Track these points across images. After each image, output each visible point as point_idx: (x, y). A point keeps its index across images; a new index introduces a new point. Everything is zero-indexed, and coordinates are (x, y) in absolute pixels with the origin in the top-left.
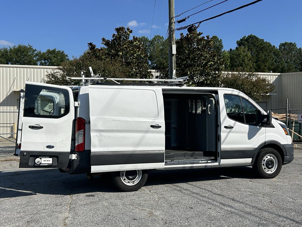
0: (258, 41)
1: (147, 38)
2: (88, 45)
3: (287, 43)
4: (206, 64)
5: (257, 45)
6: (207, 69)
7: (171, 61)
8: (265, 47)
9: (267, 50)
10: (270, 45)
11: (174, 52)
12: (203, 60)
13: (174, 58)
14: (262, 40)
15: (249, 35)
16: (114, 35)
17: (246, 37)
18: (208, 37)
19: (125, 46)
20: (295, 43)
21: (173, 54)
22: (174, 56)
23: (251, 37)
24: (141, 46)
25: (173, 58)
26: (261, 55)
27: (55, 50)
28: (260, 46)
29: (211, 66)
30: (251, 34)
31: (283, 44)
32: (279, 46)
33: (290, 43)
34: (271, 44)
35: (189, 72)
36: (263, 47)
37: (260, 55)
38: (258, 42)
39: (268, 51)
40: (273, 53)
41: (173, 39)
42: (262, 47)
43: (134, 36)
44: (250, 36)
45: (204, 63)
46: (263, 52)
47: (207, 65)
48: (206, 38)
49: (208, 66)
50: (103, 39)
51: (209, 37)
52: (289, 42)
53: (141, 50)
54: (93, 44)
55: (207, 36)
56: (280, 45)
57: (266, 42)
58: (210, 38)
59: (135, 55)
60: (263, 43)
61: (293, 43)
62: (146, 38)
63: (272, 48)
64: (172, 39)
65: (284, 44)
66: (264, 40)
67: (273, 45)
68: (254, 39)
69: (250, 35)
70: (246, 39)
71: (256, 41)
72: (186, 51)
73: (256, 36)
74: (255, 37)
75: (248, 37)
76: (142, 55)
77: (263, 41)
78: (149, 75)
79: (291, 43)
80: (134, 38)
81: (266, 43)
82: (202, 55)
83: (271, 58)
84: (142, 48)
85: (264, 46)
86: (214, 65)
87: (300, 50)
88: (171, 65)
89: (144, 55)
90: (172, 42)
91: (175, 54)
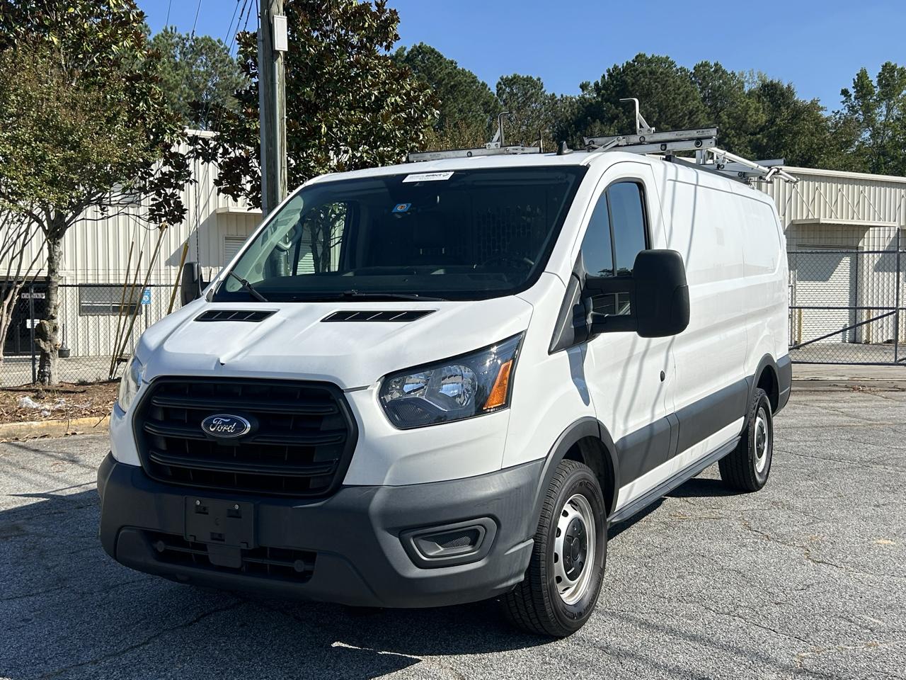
0: (441, 64)
3: (519, 77)
5: (440, 76)
7: (269, 77)
8: (460, 83)
9: (467, 95)
10: (474, 80)
11: (281, 42)
12: (371, 86)
13: (279, 68)
14: (452, 62)
15: (415, 46)
17: (405, 48)
19: (72, 10)
20: (539, 79)
21: (275, 48)
22: (279, 58)
23: (423, 52)
24: (131, 18)
25: (277, 64)
26: (450, 107)
28: (446, 81)
29: (396, 108)
30: (422, 43)
31: (507, 79)
32: (497, 87)
33: (525, 77)
34: (476, 77)
36: (455, 85)
37: (447, 108)
38: (441, 69)
39: (469, 98)
40: (483, 104)
42: (452, 83)
44: (420, 47)
45: (373, 98)
46: (455, 100)
48: (374, 9)
49: (387, 108)
52: (523, 74)
56: (500, 83)
57: (463, 70)
58: (388, 11)
59: (114, 47)
60: (455, 74)
61: (535, 79)
63: (479, 90)
65: (512, 80)
66: (456, 63)
67: (481, 82)
68: (429, 58)
69: (418, 45)
70: (408, 55)
71: (437, 64)
73: (436, 50)
74: (433, 51)
75: (412, 50)
76: (140, 52)
77: (455, 68)
79: (529, 80)
81: (463, 72)
83: (476, 118)
84: (135, 25)
85: (460, 81)
87: (553, 100)
88: (270, 90)
89: (146, 52)
90: (271, 5)
91: (282, 53)
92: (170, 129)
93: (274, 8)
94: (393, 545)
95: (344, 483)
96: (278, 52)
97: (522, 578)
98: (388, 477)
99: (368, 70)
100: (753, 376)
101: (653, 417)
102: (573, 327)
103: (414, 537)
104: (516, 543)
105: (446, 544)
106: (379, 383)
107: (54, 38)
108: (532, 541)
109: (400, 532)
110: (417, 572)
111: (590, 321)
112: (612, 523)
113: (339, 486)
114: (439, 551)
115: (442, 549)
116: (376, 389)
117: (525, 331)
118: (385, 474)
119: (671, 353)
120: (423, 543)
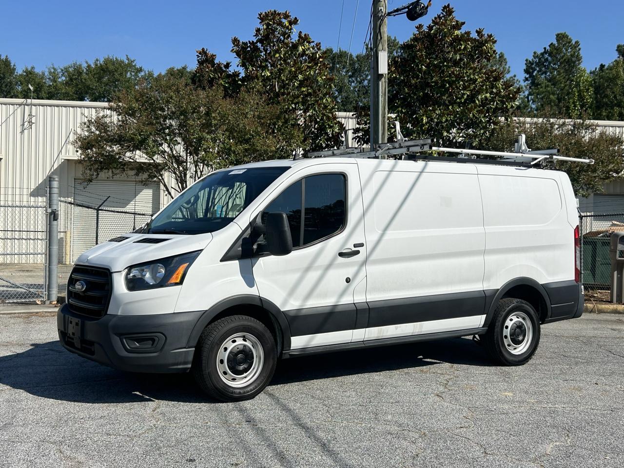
1: (395, 40)
2: (198, 54)
4: (472, 98)
6: (470, 110)
7: (376, 92)
11: (383, 69)
12: (465, 88)
13: (383, 85)
16: (258, 30)
18: (479, 32)
19: (277, 55)
21: (380, 73)
22: (383, 79)
24: (318, 56)
25: (380, 83)
27: (184, 68)
29: (484, 103)
35: (424, 118)
41: (381, 38)
43: (300, 32)
45: (465, 96)
47: (474, 102)
49: (477, 102)
50: (235, 41)
51: (483, 33)
53: (319, 65)
54: (210, 52)
55: (477, 32)
58: (486, 36)
59: (300, 76)
62: (393, 38)
64: (379, 38)
72: (421, 66)
76: (320, 77)
78: (330, 123)
80: (300, 36)
82: (459, 77)
84: (320, 60)
86: (493, 100)
88: (376, 100)
89: (325, 77)
90: (378, 46)
91: (384, 75)
92: (328, 125)
93: (380, 47)
94: (116, 340)
95: (108, 313)
96: (382, 75)
97: (189, 366)
98: (120, 311)
99: (460, 78)
100: (498, 290)
101: (338, 302)
102: (240, 249)
103: (125, 338)
104: (177, 348)
105: (141, 343)
106: (126, 270)
107: (268, 73)
108: (194, 349)
109: (120, 335)
110: (125, 354)
111: (255, 247)
112: (290, 355)
113: (106, 314)
114: (136, 346)
115: (138, 344)
116: (124, 273)
117: (201, 250)
118: (119, 310)
119: (364, 268)
120: (130, 342)
